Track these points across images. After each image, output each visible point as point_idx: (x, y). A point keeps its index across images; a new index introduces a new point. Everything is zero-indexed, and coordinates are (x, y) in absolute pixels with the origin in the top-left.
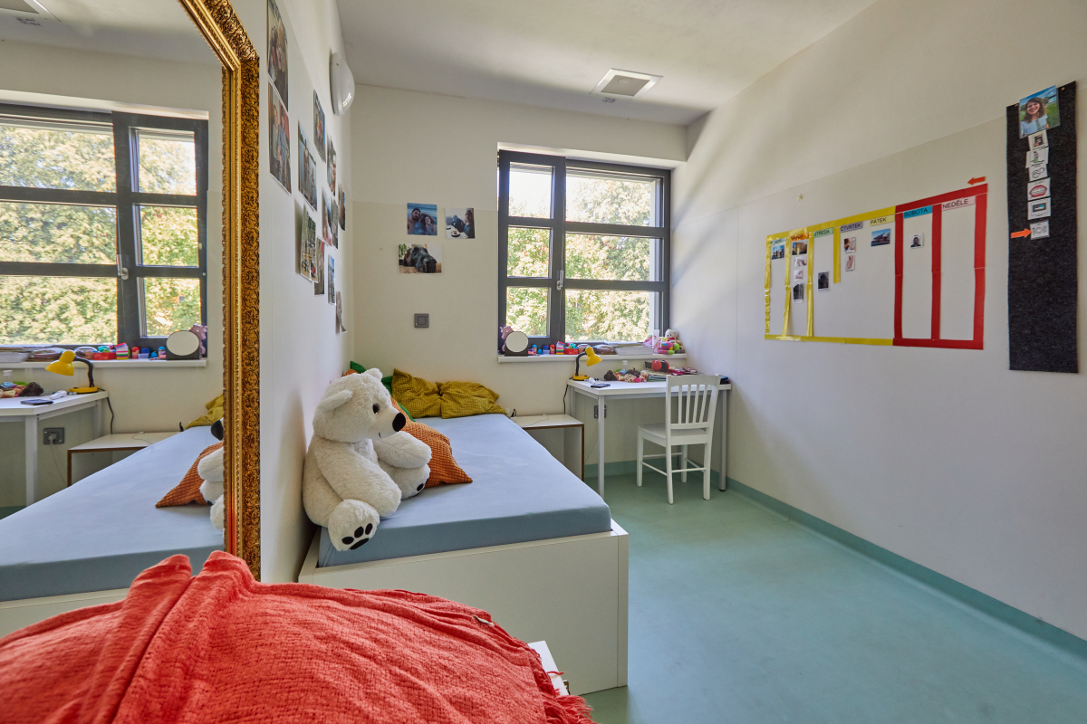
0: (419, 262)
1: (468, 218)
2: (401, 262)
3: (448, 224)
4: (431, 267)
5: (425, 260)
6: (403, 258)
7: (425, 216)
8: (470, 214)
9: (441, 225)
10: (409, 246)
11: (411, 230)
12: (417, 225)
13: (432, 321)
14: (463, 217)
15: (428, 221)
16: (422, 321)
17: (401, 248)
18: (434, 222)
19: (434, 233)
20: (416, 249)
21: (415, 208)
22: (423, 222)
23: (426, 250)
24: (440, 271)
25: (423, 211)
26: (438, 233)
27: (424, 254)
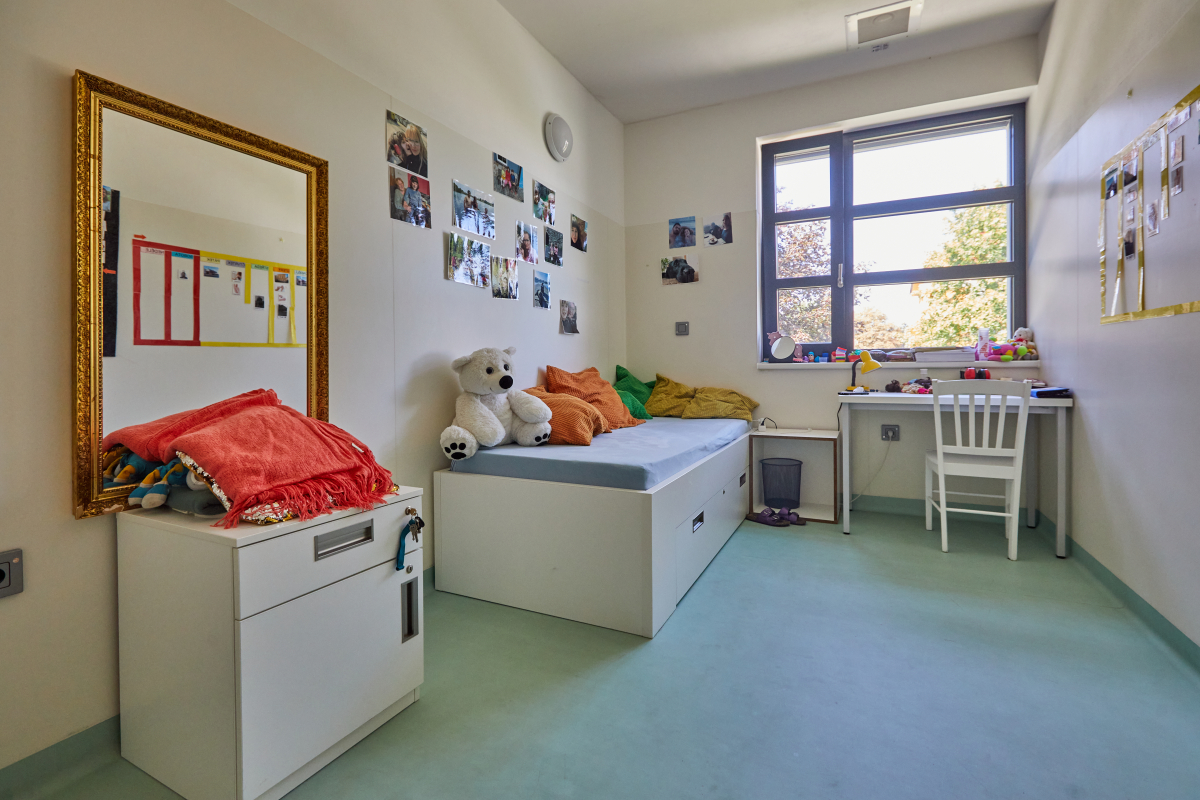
0: (678, 272)
1: (726, 223)
2: (664, 275)
3: (706, 233)
4: (689, 276)
5: (685, 270)
6: (665, 271)
7: (685, 228)
8: (727, 219)
9: (699, 234)
10: (671, 259)
11: (673, 244)
12: (677, 239)
13: (691, 329)
14: (720, 223)
15: (687, 233)
16: (682, 329)
17: (664, 262)
18: (692, 233)
19: (693, 243)
20: (677, 262)
21: (676, 223)
22: (683, 235)
23: (685, 261)
24: (697, 280)
25: (682, 225)
26: (697, 243)
27: (684, 264)
